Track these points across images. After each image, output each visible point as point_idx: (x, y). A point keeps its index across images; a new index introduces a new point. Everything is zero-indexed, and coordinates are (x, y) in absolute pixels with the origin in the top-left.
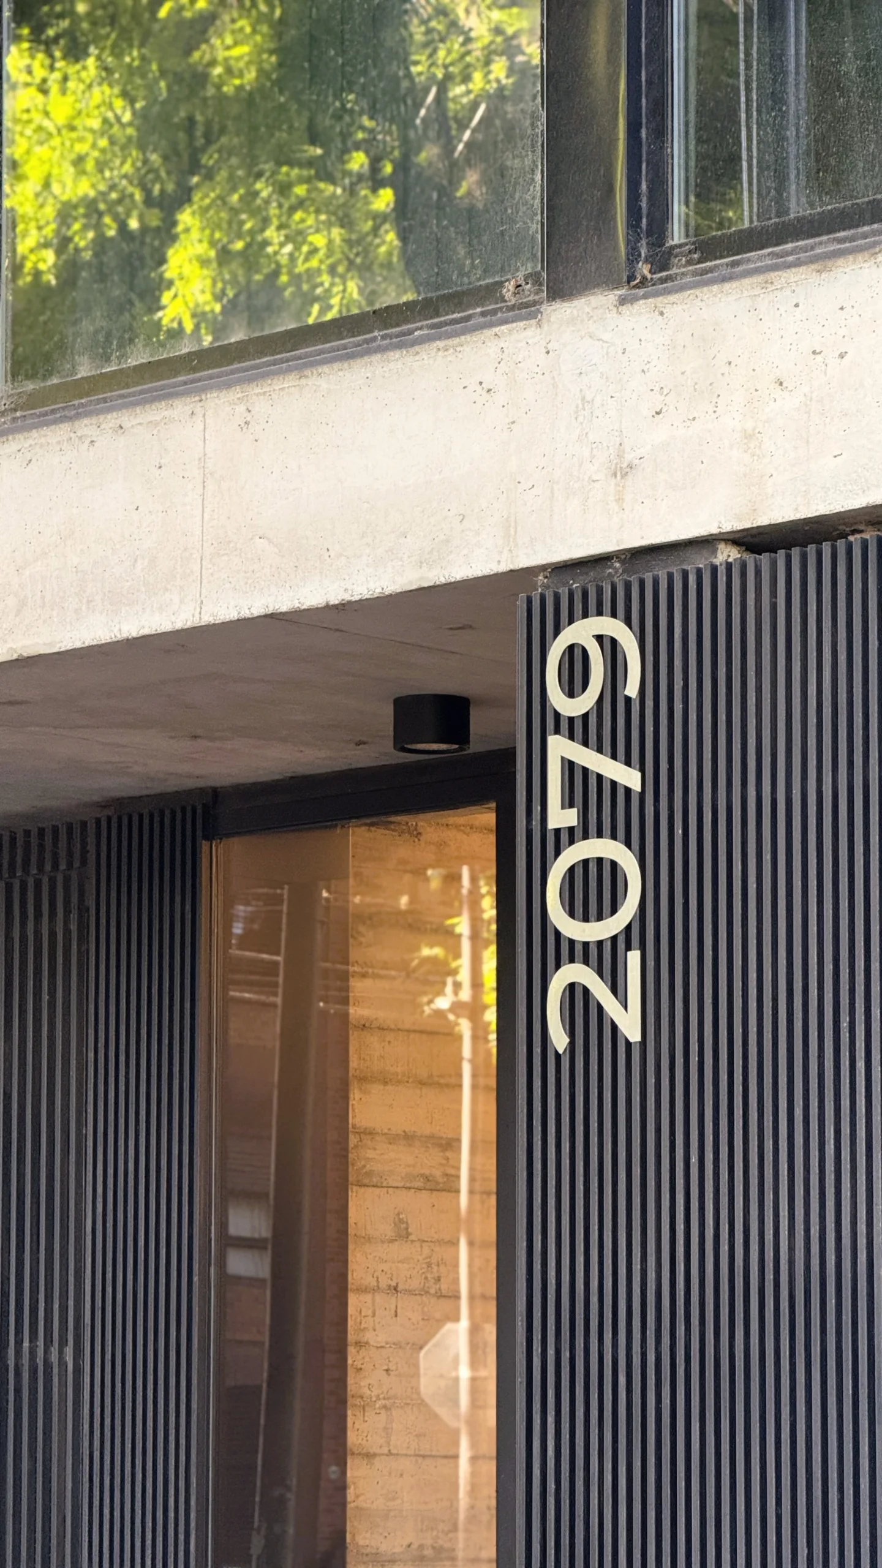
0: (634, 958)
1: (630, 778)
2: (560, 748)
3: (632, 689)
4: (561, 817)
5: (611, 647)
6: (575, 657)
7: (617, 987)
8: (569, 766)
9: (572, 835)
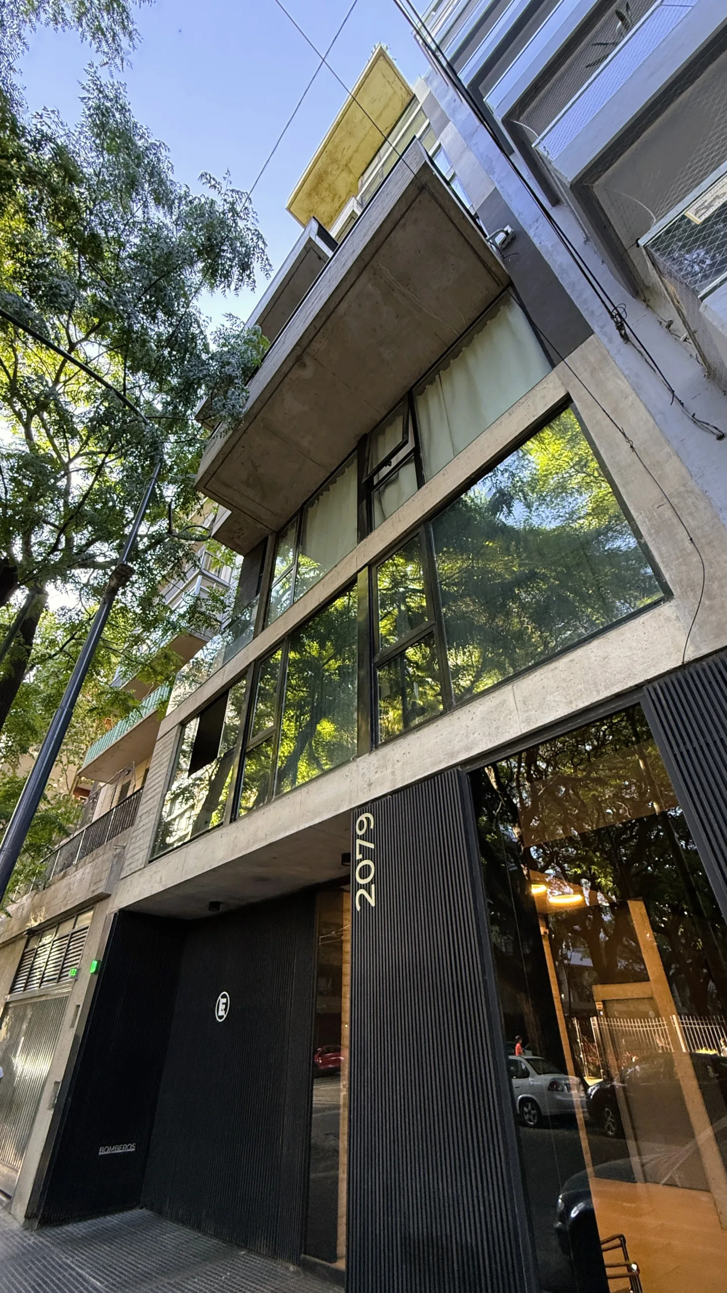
0: (373, 886)
1: (372, 846)
2: (359, 842)
3: (372, 827)
4: (359, 857)
5: (368, 819)
6: (362, 822)
7: (370, 894)
8: (360, 845)
9: (361, 860)
